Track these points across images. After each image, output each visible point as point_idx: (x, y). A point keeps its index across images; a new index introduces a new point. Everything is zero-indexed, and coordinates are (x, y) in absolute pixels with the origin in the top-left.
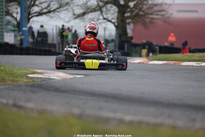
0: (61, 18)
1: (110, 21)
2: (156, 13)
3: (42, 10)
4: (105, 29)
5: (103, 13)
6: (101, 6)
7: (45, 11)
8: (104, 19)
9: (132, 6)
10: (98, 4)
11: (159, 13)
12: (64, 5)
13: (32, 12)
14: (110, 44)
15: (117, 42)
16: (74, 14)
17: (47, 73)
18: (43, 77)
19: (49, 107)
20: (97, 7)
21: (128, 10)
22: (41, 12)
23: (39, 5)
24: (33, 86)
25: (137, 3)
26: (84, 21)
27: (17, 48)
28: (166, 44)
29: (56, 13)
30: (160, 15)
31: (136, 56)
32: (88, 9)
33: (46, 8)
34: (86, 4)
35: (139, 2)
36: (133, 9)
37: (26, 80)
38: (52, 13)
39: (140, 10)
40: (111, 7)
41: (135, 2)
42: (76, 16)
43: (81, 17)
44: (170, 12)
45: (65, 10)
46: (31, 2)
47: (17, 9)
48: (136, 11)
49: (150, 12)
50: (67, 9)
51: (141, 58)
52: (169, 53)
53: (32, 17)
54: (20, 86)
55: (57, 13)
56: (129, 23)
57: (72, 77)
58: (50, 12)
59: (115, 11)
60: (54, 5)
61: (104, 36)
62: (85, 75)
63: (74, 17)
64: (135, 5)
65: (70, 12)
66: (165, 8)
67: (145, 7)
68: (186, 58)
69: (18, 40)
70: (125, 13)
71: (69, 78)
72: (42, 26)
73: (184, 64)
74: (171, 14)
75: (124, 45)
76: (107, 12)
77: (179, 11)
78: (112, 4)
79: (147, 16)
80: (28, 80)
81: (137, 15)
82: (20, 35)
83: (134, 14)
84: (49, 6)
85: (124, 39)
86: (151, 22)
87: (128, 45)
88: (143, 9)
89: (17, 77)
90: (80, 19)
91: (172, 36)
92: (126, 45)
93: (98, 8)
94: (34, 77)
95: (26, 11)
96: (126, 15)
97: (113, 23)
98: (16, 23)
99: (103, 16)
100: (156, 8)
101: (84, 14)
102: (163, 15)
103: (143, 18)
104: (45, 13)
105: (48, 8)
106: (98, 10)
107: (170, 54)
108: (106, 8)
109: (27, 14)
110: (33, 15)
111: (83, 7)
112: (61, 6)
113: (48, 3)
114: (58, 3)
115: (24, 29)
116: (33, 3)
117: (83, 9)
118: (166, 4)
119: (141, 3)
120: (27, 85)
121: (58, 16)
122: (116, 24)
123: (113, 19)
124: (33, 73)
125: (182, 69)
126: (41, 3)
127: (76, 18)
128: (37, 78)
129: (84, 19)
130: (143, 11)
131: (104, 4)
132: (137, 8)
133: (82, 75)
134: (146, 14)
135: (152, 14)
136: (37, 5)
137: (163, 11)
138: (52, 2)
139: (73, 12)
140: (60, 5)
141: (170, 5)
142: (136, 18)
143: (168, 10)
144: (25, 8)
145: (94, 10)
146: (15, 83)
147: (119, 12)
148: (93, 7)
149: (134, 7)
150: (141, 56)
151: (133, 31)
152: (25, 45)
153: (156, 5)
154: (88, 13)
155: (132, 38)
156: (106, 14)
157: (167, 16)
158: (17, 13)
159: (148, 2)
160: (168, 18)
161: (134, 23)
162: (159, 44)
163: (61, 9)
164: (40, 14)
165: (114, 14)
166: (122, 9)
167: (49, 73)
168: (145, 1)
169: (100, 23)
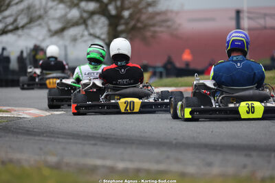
1: (99, 38)
3: (6, 27)
5: (90, 27)
6: (86, 18)
7: (10, 27)
8: (91, 35)
9: (127, 16)
10: (82, 16)
11: (164, 24)
16: (49, 30)
17: (15, 111)
18: (9, 116)
20: (80, 19)
21: (122, 21)
22: (6, 30)
23: (3, 20)
25: (134, 11)
29: (26, 30)
30: (165, 27)
32: (68, 23)
33: (12, 24)
35: (136, 11)
36: (129, 21)
38: (20, 30)
39: (138, 20)
40: (99, 19)
41: (131, 10)
42: (53, 33)
43: (60, 34)
44: (178, 22)
45: (37, 26)
48: (133, 23)
49: (150, 23)
50: (40, 25)
52: (178, 76)
57: (48, 114)
58: (17, 29)
59: (104, 24)
62: (66, 111)
63: (49, 34)
64: (131, 16)
66: (172, 17)
70: (117, 25)
71: (44, 115)
74: (180, 25)
76: (94, 26)
77: (190, 20)
79: (147, 29)
81: (134, 28)
83: (129, 26)
84: (15, 20)
86: (153, 37)
88: (141, 19)
90: (58, 37)
93: (81, 21)
96: (119, 28)
97: (103, 40)
99: (88, 31)
100: (158, 18)
101: (62, 30)
102: (169, 26)
103: (142, 32)
104: (11, 31)
105: (15, 24)
106: (81, 24)
107: (180, 78)
108: (93, 21)
112: (31, 21)
113: (14, 17)
114: (28, 16)
117: (61, 23)
118: (172, 12)
119: (138, 12)
122: (107, 41)
123: (102, 34)
126: (4, 18)
127: (53, 35)
128: (2, 118)
129: (63, 36)
130: (141, 23)
131: (89, 15)
132: (133, 19)
134: (145, 26)
135: (154, 26)
137: (168, 21)
138: (19, 15)
139: (48, 26)
140: (31, 19)
141: (177, 13)
142: (133, 32)
143: (175, 19)
145: (75, 24)
147: (110, 25)
149: (129, 18)
153: (158, 14)
154: (69, 28)
156: (93, 28)
159: (147, 11)
160: (176, 29)
163: (32, 25)
164: (4, 32)
166: (114, 21)
167: (18, 111)
168: (143, 8)
169: (85, 41)
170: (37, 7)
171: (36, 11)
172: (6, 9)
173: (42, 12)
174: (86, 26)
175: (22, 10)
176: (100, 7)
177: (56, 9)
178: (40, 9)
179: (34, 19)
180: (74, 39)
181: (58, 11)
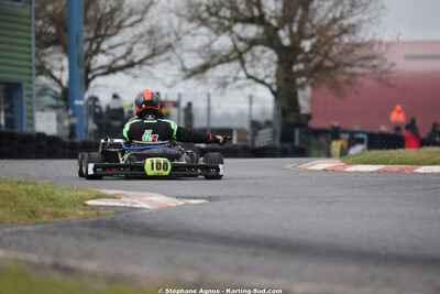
0: (155, 78)
1: (262, 82)
2: (360, 62)
3: (114, 62)
4: (251, 98)
5: (247, 65)
6: (242, 50)
7: (122, 63)
8: (249, 77)
9: (307, 49)
10: (235, 46)
11: (367, 63)
12: (162, 50)
13: (93, 67)
14: (261, 132)
15: (278, 128)
16: (184, 69)
17: (127, 196)
18: (118, 204)
19: (131, 269)
20: (233, 52)
21: (300, 57)
22: (114, 66)
23: (109, 51)
24: (97, 224)
25: (319, 41)
26: (205, 83)
27: (63, 144)
28: (383, 128)
29: (145, 67)
30: (368, 67)
31: (318, 156)
32: (214, 56)
33: (124, 57)
34: (207, 46)
35: (323, 40)
36: (311, 56)
37: (82, 213)
38: (137, 66)
39: (326, 56)
40: (264, 52)
41: (314, 40)
42: (189, 73)
43: (200, 75)
44: (390, 59)
45: (163, 61)
46: (91, 45)
47: (60, 60)
48: (317, 59)
49: (346, 60)
50: (168, 59)
51: (330, 160)
52: (388, 148)
53: (94, 77)
54: (69, 225)
55: (148, 68)
56: (302, 86)
57: (180, 203)
58: (131, 65)
59: (271, 60)
60: (141, 49)
61: (250, 114)
62: (210, 199)
63: (183, 74)
64: (314, 46)
65: (175, 64)
66: (380, 52)
67: (335, 50)
68: (424, 157)
69: (64, 128)
70: (292, 63)
71: (173, 205)
72: (115, 96)
73: (422, 170)
74: (393, 64)
75: (293, 133)
76: (255, 63)
77: (408, 58)
78: (265, 45)
79: (339, 70)
80: (87, 213)
81: (319, 67)
82: (69, 117)
83: (312, 65)
84: (129, 52)
85: (292, 119)
86: (349, 82)
87: (301, 133)
88: (331, 55)
89: (62, 207)
90: (198, 79)
91: (399, 112)
92: (297, 132)
93: (235, 54)
94: (100, 206)
95: (80, 65)
96: (295, 68)
97: (269, 86)
98: (59, 90)
99: (245, 70)
100: (359, 53)
101: (205, 68)
102: (375, 66)
103: (332, 73)
104: (121, 69)
105: (129, 58)
106: (234, 59)
107: (392, 151)
108: (253, 55)
109: (82, 72)
110: (95, 73)
111: (204, 54)
112: (154, 53)
113: (128, 45)
114: (150, 46)
115: (77, 102)
116: (94, 46)
117: (202, 57)
118: (380, 43)
119: (327, 42)
120: (85, 223)
121: (150, 73)
122: (275, 88)
123: (267, 76)
124: (98, 197)
125: (417, 182)
126: (111, 47)
127: (188, 77)
128: (107, 207)
129: (205, 78)
130: (331, 60)
131: (247, 46)
132: (318, 54)
133: (203, 198)
134: (337, 65)
135: (351, 65)
136: (104, 52)
137: (373, 57)
138: (135, 43)
139: (182, 61)
140: (154, 50)
141: (389, 45)
142: (316, 75)
143: (385, 56)
144: (79, 58)
145: (226, 60)
146: (59, 219)
147: (280, 62)
148: (224, 53)
149: (311, 51)
150: (329, 155)
151: (312, 101)
152: (81, 137)
153: (359, 46)
154: (214, 66)
155: (309, 117)
156: (253, 66)
157: (384, 68)
158: (62, 69)
159: (341, 41)
160: (386, 72)
161: (312, 85)
162: (368, 130)
163: (156, 58)
164: (111, 70)
165: (269, 65)
166: (287, 56)
167: (132, 196)
168: (334, 36)
169: (240, 87)
170: (165, 31)
171: (163, 36)
172: (115, 34)
173: (172, 39)
174: (243, 63)
175: (141, 36)
176: (266, 32)
177: (194, 35)
178: (169, 35)
179: (159, 49)
180: (223, 84)
181: (198, 37)
